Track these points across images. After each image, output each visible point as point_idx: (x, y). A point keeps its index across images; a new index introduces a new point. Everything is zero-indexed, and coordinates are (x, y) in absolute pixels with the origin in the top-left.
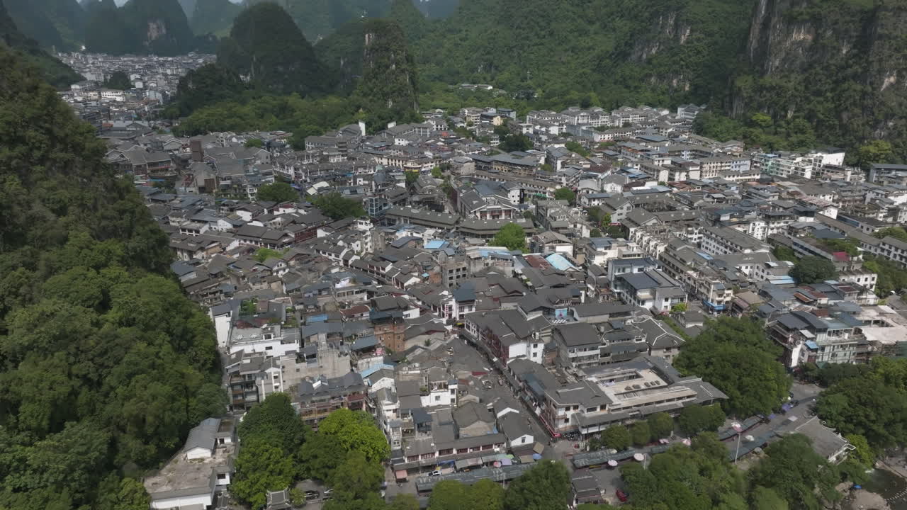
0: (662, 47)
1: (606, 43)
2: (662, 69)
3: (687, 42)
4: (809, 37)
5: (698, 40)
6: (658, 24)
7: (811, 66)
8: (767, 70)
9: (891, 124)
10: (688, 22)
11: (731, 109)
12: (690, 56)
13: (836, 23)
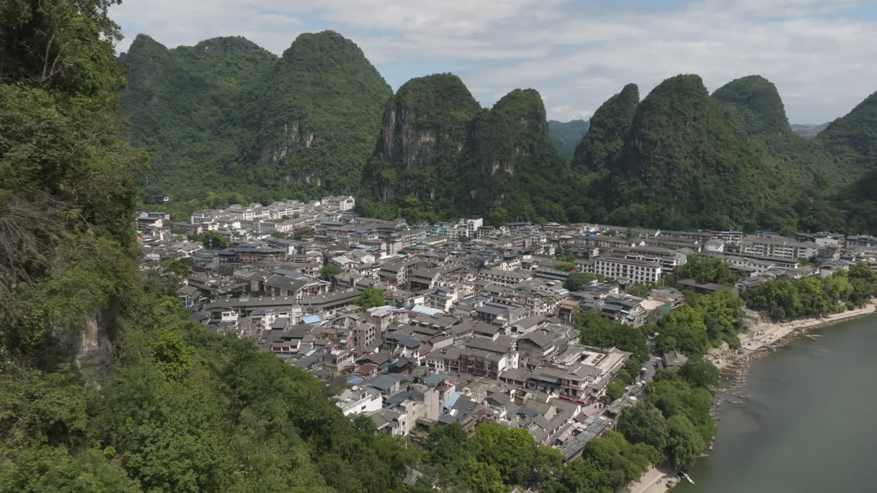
0: (290, 150)
1: (228, 149)
2: (295, 168)
3: (313, 145)
4: (433, 140)
5: (321, 144)
6: (283, 130)
7: (439, 160)
8: (407, 164)
10: (311, 129)
11: (382, 196)
12: (317, 158)
13: (450, 130)
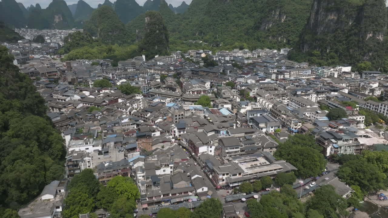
0: (274, 24)
1: (251, 23)
2: (274, 33)
3: (285, 21)
4: (336, 18)
5: (289, 20)
6: (272, 14)
7: (336, 30)
8: (318, 33)
9: (371, 54)
10: (285, 13)
11: (303, 49)
12: (286, 28)
13: (347, 11)
